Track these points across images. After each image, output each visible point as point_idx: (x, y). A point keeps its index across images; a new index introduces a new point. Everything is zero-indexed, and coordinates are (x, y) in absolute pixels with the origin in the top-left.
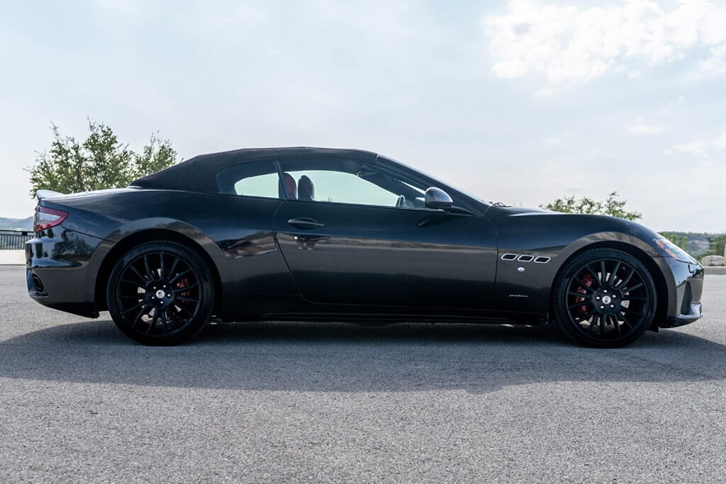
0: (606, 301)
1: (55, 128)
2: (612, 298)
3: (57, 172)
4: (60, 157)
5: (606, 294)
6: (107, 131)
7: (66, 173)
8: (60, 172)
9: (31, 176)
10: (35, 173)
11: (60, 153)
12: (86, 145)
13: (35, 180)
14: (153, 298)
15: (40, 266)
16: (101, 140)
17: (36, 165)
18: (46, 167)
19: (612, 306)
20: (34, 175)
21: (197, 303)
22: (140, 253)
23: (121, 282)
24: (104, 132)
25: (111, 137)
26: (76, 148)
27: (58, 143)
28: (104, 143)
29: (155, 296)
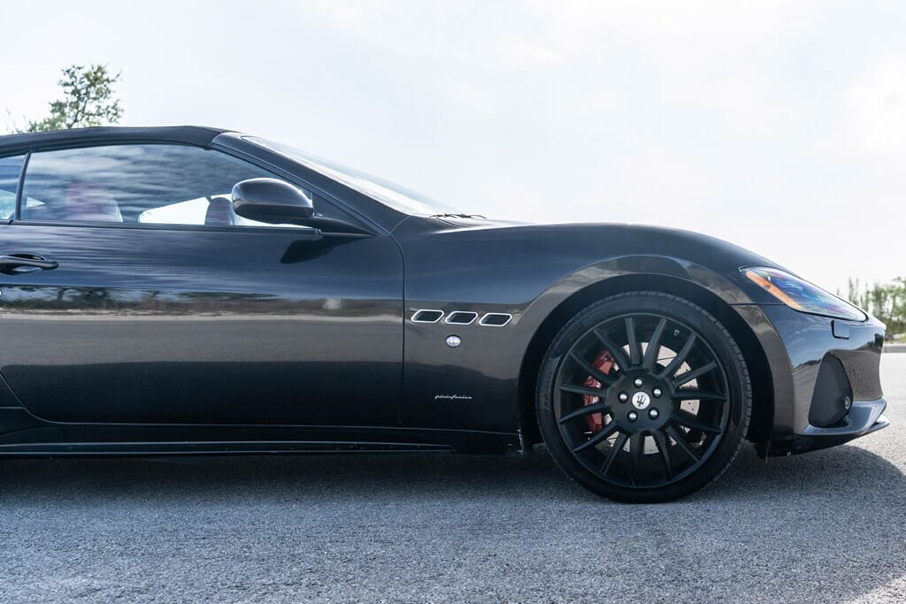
0: (640, 403)
2: (653, 396)
5: (638, 388)
19: (654, 413)
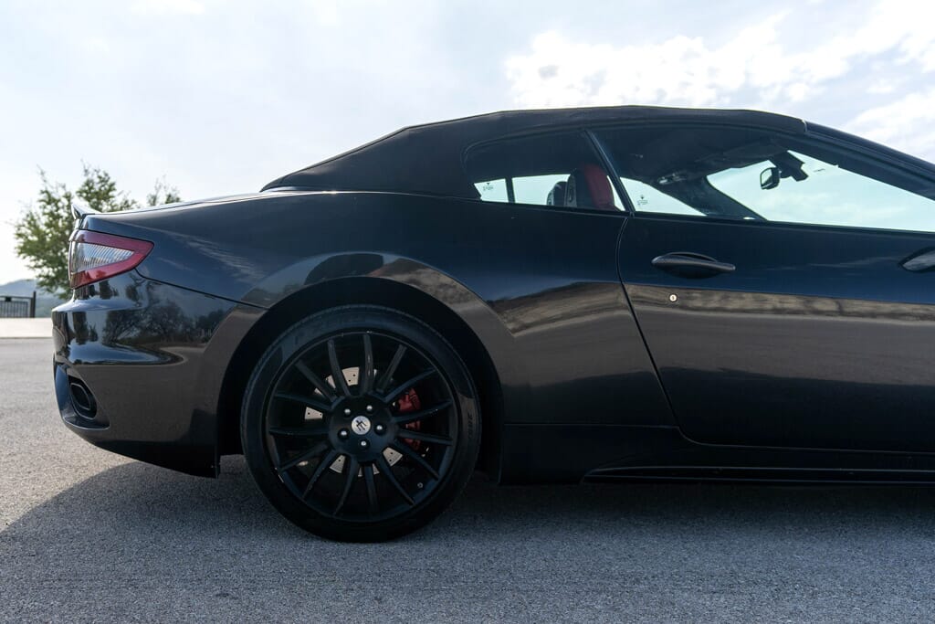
1: (42, 173)
3: (46, 225)
4: (49, 207)
6: (103, 176)
7: (56, 227)
8: (49, 225)
9: (15, 230)
10: (19, 227)
11: (49, 203)
12: (80, 193)
13: (20, 235)
14: (344, 433)
15: (84, 361)
16: (97, 187)
17: (20, 217)
18: (32, 219)
20: (19, 229)
21: (445, 446)
22: (319, 334)
23: (275, 398)
24: (100, 177)
25: (109, 183)
26: (68, 197)
27: (47, 192)
28: (100, 190)
29: (349, 430)
